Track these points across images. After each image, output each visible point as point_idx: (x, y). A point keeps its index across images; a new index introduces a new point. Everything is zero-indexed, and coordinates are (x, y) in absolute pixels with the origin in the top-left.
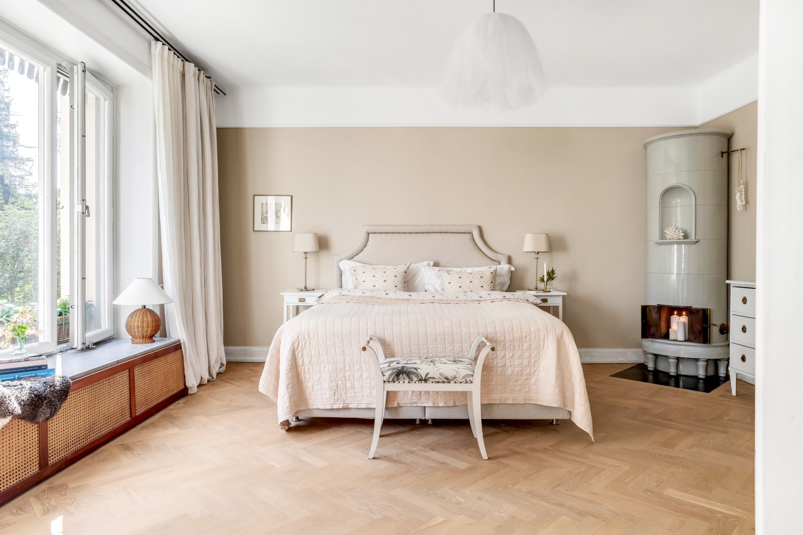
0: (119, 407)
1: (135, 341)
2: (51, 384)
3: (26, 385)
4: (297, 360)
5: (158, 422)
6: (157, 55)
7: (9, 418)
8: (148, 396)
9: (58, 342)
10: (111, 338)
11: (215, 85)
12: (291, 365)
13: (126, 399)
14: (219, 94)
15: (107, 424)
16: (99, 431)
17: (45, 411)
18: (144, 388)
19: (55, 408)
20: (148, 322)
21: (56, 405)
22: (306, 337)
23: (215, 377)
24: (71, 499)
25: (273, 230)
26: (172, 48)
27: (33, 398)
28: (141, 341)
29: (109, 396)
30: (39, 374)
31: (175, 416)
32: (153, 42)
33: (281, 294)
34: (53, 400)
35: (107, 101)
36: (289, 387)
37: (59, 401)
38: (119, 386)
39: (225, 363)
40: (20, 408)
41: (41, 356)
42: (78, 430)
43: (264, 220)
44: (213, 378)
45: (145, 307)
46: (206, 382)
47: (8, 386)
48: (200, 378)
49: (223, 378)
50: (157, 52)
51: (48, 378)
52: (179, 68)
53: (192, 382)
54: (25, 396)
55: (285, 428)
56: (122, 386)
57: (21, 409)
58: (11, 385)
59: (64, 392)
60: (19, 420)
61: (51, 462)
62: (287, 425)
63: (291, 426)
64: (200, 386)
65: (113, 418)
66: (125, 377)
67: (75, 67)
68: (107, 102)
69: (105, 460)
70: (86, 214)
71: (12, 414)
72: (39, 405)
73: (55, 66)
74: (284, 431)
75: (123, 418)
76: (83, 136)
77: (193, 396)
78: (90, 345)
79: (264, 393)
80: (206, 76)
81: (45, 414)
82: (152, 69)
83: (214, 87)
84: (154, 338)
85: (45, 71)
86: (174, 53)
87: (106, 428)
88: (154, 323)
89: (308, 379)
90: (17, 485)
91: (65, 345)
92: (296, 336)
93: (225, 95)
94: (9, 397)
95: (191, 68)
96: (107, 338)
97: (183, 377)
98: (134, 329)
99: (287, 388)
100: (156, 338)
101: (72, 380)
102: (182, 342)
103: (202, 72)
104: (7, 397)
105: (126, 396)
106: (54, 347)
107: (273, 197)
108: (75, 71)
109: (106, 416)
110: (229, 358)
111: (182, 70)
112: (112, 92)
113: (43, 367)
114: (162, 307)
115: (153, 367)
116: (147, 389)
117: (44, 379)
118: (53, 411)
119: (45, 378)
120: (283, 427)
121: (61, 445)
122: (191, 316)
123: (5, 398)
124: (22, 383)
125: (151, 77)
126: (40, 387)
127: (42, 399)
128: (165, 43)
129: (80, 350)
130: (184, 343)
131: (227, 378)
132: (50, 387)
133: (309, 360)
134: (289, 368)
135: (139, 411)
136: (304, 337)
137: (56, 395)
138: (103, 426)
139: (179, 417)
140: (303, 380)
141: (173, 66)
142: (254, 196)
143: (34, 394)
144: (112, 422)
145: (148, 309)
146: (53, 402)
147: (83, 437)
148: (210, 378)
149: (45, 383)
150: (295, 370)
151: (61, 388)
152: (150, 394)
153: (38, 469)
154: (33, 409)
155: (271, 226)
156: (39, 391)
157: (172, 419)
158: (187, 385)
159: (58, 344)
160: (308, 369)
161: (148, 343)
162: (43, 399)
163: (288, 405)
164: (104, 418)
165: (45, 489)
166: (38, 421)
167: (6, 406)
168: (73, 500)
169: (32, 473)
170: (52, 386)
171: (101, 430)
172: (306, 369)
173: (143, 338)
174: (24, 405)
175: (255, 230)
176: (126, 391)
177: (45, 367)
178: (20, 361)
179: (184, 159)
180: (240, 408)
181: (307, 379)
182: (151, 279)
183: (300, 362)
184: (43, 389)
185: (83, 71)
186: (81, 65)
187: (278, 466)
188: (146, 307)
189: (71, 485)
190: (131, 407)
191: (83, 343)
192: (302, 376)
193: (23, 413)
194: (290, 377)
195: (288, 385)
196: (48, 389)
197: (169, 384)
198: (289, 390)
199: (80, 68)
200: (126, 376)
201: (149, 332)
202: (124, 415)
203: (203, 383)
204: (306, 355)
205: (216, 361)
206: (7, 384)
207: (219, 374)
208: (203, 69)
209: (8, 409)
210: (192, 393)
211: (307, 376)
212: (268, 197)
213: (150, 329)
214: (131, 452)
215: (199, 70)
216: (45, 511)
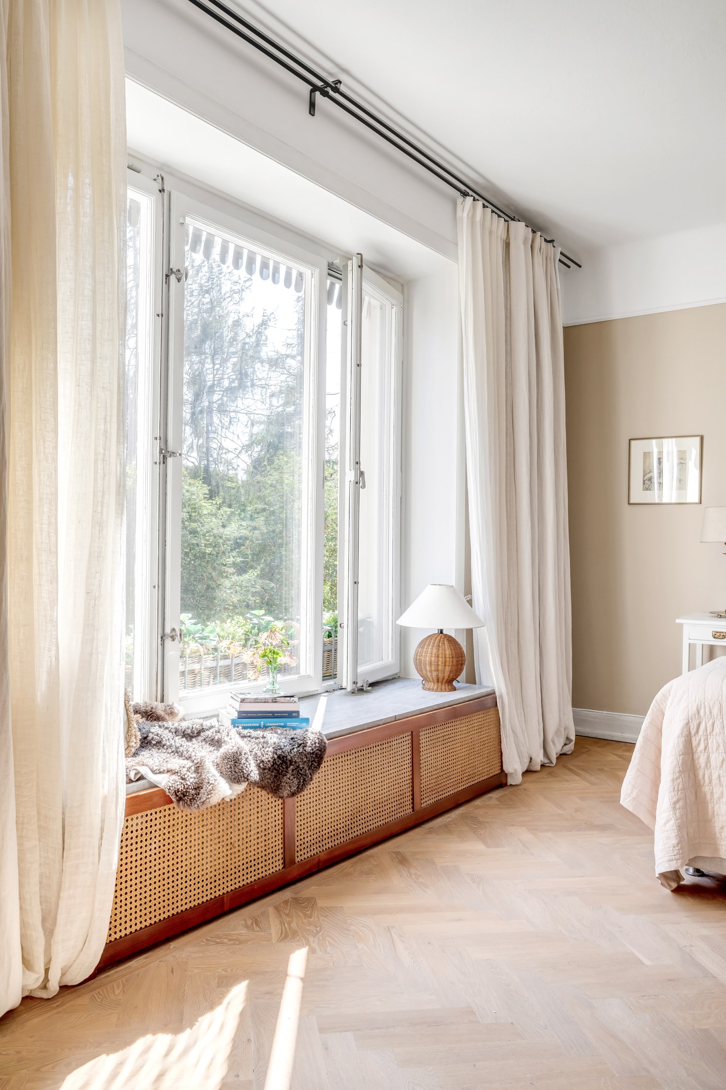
0: (395, 790)
1: (428, 685)
2: (300, 742)
3: (269, 738)
4: (696, 756)
5: (454, 826)
6: (465, 220)
7: (244, 786)
8: (440, 778)
9: (323, 677)
10: (396, 676)
11: (561, 253)
12: (682, 764)
13: (406, 778)
14: (569, 267)
15: (378, 815)
16: (366, 825)
17: (289, 781)
18: (434, 765)
19: (304, 780)
20: (445, 658)
21: (306, 775)
22: (715, 711)
23: (554, 761)
24: (316, 927)
25: (674, 501)
26: (487, 203)
27: (275, 759)
28: (435, 688)
29: (380, 771)
30: (288, 724)
31: (481, 820)
32: (460, 198)
33: (678, 621)
34: (301, 766)
35: (394, 307)
36: (678, 806)
37: (309, 769)
38: (397, 758)
39: (573, 738)
40: (257, 772)
41: (292, 697)
42: (336, 818)
43: (647, 484)
44: (551, 762)
45: (441, 632)
46: (538, 768)
47: (249, 736)
48: (529, 760)
49: (569, 765)
50: (465, 215)
51: (298, 731)
52: (499, 234)
53: (514, 766)
54: (268, 755)
55: (670, 886)
56: (401, 757)
57: (260, 774)
58: (253, 736)
59: (317, 757)
60: (259, 790)
61: (299, 859)
62: (674, 880)
63: (682, 883)
64: (528, 772)
65: (388, 807)
66: (405, 743)
67: (350, 263)
68: (394, 310)
69: (369, 873)
70: (361, 485)
71: (248, 780)
72: (282, 771)
73: (326, 267)
74: (667, 892)
75: (402, 810)
76: (358, 365)
77: (515, 788)
78: (365, 686)
79: (630, 809)
80: (545, 240)
81: (290, 787)
82: (457, 245)
83: (559, 256)
84: (455, 683)
85: (312, 277)
86: (493, 211)
87: (376, 821)
88: (455, 660)
89: (719, 798)
90: (254, 884)
91: (331, 682)
92: (695, 708)
93: (580, 266)
94: (245, 754)
95: (520, 229)
96: (389, 676)
97: (500, 754)
98: (425, 666)
99: (674, 809)
100: (460, 684)
101: (328, 740)
102: (497, 694)
103: (539, 234)
104: (243, 754)
105: (406, 774)
106: (316, 684)
107: (674, 439)
108: (350, 268)
109: (376, 802)
110: (579, 728)
111: (504, 236)
112: (403, 293)
113: (294, 714)
114: (469, 632)
115: (450, 732)
116: (439, 767)
117: (292, 733)
118: (302, 783)
119: (295, 732)
120: (666, 884)
121: (313, 837)
122: (516, 652)
123: (241, 754)
124: (265, 736)
125: (456, 258)
126: (285, 744)
127: (286, 763)
128: (477, 197)
129: (349, 692)
130: (501, 696)
131: (574, 766)
132: (298, 747)
133: (721, 759)
134: (677, 770)
135: (427, 801)
136: (711, 713)
137: (305, 759)
138: (372, 817)
139: (487, 822)
140: (708, 797)
141: (491, 232)
142: (630, 440)
143: (276, 754)
144: (384, 812)
145: (446, 636)
146: (301, 770)
147: (342, 829)
148: (546, 761)
149: (292, 739)
150: (692, 776)
151: (312, 749)
152: (444, 777)
153: (281, 866)
154: (276, 776)
155: (668, 493)
156: (284, 750)
157: (476, 825)
158: (504, 768)
159: (323, 680)
160: (719, 777)
161: (445, 690)
162: (288, 764)
163: (674, 841)
164: (373, 804)
165: (289, 899)
166: (281, 795)
167: (240, 768)
168: (318, 929)
169: (274, 870)
170: (300, 745)
171: (369, 824)
172: (715, 776)
173: (438, 682)
174: (264, 769)
175: (632, 501)
176: (407, 766)
177: (296, 714)
178: (268, 702)
179: (506, 387)
180: (592, 826)
181: (716, 796)
182: (452, 586)
183: (701, 761)
184: (288, 748)
185: (360, 267)
186: (357, 258)
187: (647, 962)
188: (444, 632)
189: (321, 903)
190: (413, 792)
191: (354, 682)
192: (706, 789)
193: (262, 780)
194: (680, 787)
195: (675, 803)
196: (295, 750)
197: (476, 763)
198: (678, 812)
199: (355, 262)
200: (407, 742)
201: (447, 674)
202: (403, 805)
203: (533, 769)
204: (715, 749)
205: (557, 732)
206: (248, 734)
207: (562, 755)
208: (541, 229)
209: (243, 772)
210: (513, 784)
211: (717, 791)
212: (664, 440)
213: (448, 669)
214: (406, 869)
215: (534, 232)
216: (283, 935)
